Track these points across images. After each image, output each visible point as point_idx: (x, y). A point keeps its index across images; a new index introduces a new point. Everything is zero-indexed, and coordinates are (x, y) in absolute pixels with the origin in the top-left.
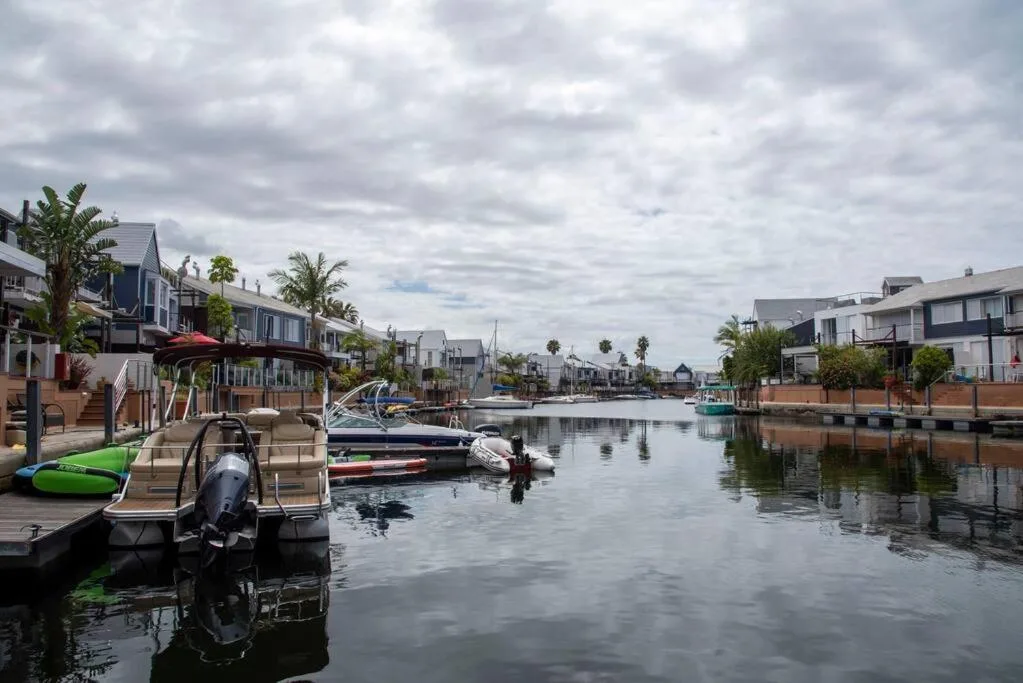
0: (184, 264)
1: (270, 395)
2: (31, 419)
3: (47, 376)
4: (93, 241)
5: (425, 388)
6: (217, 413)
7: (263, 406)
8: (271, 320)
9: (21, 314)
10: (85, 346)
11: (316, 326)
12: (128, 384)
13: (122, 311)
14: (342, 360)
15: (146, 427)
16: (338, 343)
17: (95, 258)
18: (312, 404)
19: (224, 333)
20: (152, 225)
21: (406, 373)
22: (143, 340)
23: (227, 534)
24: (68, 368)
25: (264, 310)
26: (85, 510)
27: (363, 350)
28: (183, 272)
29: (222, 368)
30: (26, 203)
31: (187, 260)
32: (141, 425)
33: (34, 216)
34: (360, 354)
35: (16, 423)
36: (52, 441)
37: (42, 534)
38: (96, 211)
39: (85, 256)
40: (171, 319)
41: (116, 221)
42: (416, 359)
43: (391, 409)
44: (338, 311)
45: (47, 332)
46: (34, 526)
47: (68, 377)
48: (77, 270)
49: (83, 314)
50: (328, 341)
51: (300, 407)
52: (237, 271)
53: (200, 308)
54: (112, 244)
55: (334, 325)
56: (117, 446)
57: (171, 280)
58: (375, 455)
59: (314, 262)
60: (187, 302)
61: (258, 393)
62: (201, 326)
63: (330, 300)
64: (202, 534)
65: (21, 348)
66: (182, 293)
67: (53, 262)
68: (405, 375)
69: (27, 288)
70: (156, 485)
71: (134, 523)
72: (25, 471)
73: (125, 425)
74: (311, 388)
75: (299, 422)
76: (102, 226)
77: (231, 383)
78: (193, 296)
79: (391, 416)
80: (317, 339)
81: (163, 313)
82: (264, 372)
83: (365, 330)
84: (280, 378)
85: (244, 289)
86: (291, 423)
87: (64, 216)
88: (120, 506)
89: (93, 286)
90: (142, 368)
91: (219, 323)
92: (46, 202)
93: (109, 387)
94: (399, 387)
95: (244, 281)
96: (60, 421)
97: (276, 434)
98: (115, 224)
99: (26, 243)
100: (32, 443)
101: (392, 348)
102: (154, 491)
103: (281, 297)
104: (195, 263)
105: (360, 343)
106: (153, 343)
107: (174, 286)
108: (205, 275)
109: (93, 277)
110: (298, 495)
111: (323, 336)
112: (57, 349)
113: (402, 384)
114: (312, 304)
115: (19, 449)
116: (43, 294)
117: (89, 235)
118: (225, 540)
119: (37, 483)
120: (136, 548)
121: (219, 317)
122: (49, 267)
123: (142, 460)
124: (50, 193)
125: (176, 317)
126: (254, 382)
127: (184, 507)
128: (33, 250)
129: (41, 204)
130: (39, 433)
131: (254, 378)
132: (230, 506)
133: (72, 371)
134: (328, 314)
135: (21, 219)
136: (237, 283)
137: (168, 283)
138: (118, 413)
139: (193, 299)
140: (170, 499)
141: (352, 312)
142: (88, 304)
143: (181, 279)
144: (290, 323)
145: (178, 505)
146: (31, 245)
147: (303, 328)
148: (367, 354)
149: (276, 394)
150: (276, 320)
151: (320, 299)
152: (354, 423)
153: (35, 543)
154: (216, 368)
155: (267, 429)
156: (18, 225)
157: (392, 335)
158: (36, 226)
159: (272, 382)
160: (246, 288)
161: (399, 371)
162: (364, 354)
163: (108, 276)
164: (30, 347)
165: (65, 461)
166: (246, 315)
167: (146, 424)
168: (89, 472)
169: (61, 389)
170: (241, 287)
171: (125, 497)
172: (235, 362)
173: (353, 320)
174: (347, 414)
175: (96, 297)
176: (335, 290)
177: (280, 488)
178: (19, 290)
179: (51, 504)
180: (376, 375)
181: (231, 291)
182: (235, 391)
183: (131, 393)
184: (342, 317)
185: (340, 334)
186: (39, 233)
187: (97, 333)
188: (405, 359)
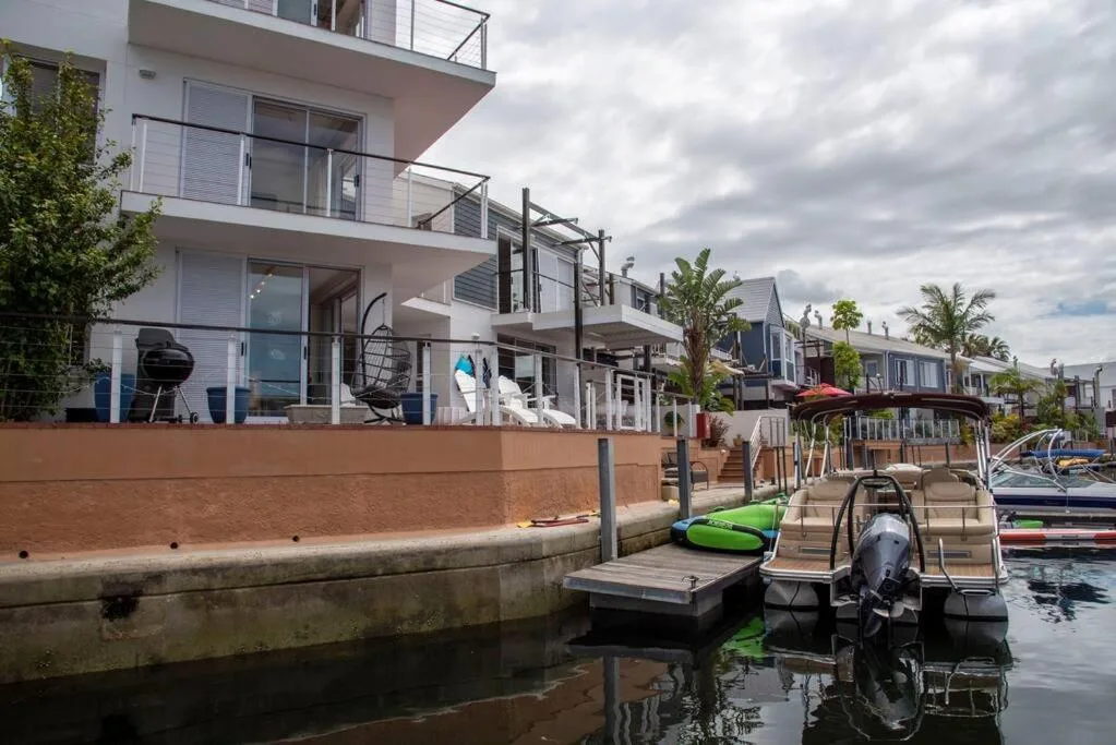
0: (806, 314)
1: (909, 449)
2: (681, 474)
3: (691, 435)
4: (721, 303)
5: (1110, 436)
6: (851, 469)
7: (902, 462)
8: (903, 365)
9: (665, 378)
10: (722, 405)
11: (957, 368)
12: (762, 441)
13: (751, 367)
14: (993, 405)
15: (783, 484)
16: (986, 386)
17: (724, 318)
18: (959, 458)
19: (853, 384)
20: (772, 278)
21: (1082, 418)
22: (772, 396)
23: (892, 603)
24: (708, 427)
25: (895, 355)
26: (735, 566)
27: (1020, 392)
28: (805, 323)
29: (854, 422)
30: (662, 275)
31: (809, 309)
32: (777, 481)
33: (670, 287)
34: (1016, 397)
35: (670, 480)
36: (700, 496)
37: (700, 586)
38: (721, 273)
39: (715, 318)
40: (798, 372)
41: (738, 280)
42: (1095, 401)
43: (1064, 464)
44: (983, 349)
45: (689, 393)
46: (693, 577)
47: (708, 436)
48: (709, 332)
49: (717, 374)
50: (974, 385)
51: (945, 462)
52: (860, 315)
53: (825, 359)
54: (739, 302)
55: (979, 365)
56: (759, 503)
57: (794, 332)
58: (1048, 522)
59: (949, 294)
60: (812, 353)
61: (895, 446)
62: (828, 377)
63: (972, 337)
64: (861, 601)
65: (669, 409)
66: (807, 344)
67: (688, 327)
68: (1082, 423)
69: (668, 353)
70: (808, 545)
71: (788, 583)
72: (679, 525)
73: (762, 482)
74: (957, 441)
75: (956, 481)
76: (728, 287)
77: (865, 438)
78: (818, 346)
79: (1065, 472)
80: (959, 382)
81: (790, 366)
82: (901, 424)
83: (1020, 368)
84: (919, 430)
85: (870, 334)
86: (946, 481)
87: (694, 282)
88: (774, 564)
89: (722, 346)
90: (774, 425)
91: (847, 372)
92: (680, 273)
93: (746, 444)
94: (1074, 436)
95: (869, 324)
96: (704, 478)
97: (929, 494)
98: (738, 283)
99: (666, 313)
100: (684, 499)
101: (1059, 388)
102: (804, 551)
103: (913, 337)
104: (817, 312)
105: (1016, 385)
106: (782, 398)
107: (798, 338)
108: (828, 324)
109: (724, 337)
110: (966, 565)
111: (967, 379)
112: (698, 409)
113: (1077, 432)
114: (951, 343)
115: (674, 504)
116: (682, 358)
117: (717, 297)
118: (890, 609)
119: (692, 537)
120: (790, 608)
121: (846, 366)
122: (685, 333)
123: (790, 518)
124: (681, 262)
125: (802, 370)
126: (890, 434)
127: (839, 569)
128: (671, 318)
129: (675, 275)
130: (689, 490)
131: (890, 430)
132: (892, 572)
133: (712, 429)
134: (970, 352)
135: (659, 291)
136: (863, 328)
137: (792, 335)
138: (754, 470)
139: (818, 350)
140: (824, 560)
141: (1000, 347)
142: (720, 363)
143: (804, 330)
144: (926, 366)
145: (832, 567)
146: (669, 314)
147: (942, 373)
148: (1025, 397)
149: (916, 448)
150: (910, 363)
151: (959, 337)
152: (1019, 482)
153: (694, 593)
154: (848, 422)
155: (916, 488)
156: (658, 297)
157: (1058, 371)
158: (671, 295)
159: (910, 434)
160: (873, 332)
161: (1071, 416)
162: (1021, 397)
163: (736, 333)
164: (675, 408)
165: (714, 517)
166: (876, 361)
167: (782, 480)
168: (735, 528)
169: (703, 446)
170: (867, 331)
171: (777, 556)
172: (867, 414)
173: (1003, 358)
174: (1009, 470)
175: (727, 356)
176: (976, 326)
177: (946, 556)
178: (663, 356)
179: (704, 558)
180: (1039, 423)
181: (856, 338)
182: (870, 445)
183: (765, 451)
184: (989, 355)
185: (987, 375)
186: (675, 302)
187: (730, 392)
188: (1078, 400)
